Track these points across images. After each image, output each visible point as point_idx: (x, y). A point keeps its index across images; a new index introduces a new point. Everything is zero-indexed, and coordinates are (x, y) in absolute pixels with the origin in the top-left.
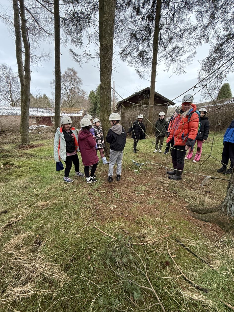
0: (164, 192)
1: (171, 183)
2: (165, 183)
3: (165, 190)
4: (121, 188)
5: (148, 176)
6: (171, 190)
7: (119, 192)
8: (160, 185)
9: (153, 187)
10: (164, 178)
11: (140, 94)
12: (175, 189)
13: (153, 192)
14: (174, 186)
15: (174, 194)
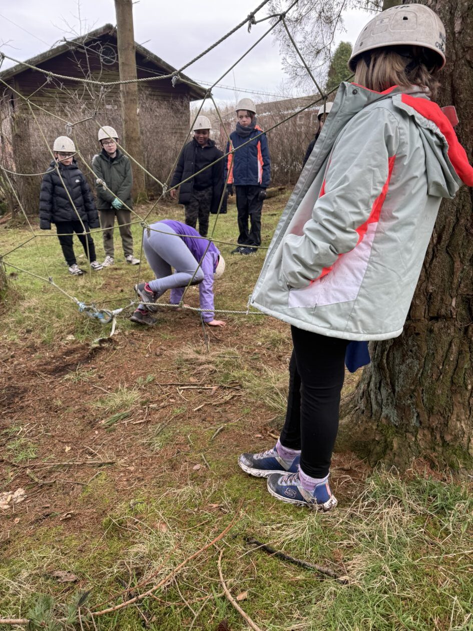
0: (200, 393)
1: (221, 359)
2: (201, 364)
3: (203, 385)
4: (40, 418)
5: (145, 352)
6: (222, 381)
7: (34, 432)
8: (187, 372)
9: (164, 384)
10: (200, 348)
11: (83, 48)
12: (234, 376)
13: (166, 404)
14: (231, 367)
15: (233, 394)
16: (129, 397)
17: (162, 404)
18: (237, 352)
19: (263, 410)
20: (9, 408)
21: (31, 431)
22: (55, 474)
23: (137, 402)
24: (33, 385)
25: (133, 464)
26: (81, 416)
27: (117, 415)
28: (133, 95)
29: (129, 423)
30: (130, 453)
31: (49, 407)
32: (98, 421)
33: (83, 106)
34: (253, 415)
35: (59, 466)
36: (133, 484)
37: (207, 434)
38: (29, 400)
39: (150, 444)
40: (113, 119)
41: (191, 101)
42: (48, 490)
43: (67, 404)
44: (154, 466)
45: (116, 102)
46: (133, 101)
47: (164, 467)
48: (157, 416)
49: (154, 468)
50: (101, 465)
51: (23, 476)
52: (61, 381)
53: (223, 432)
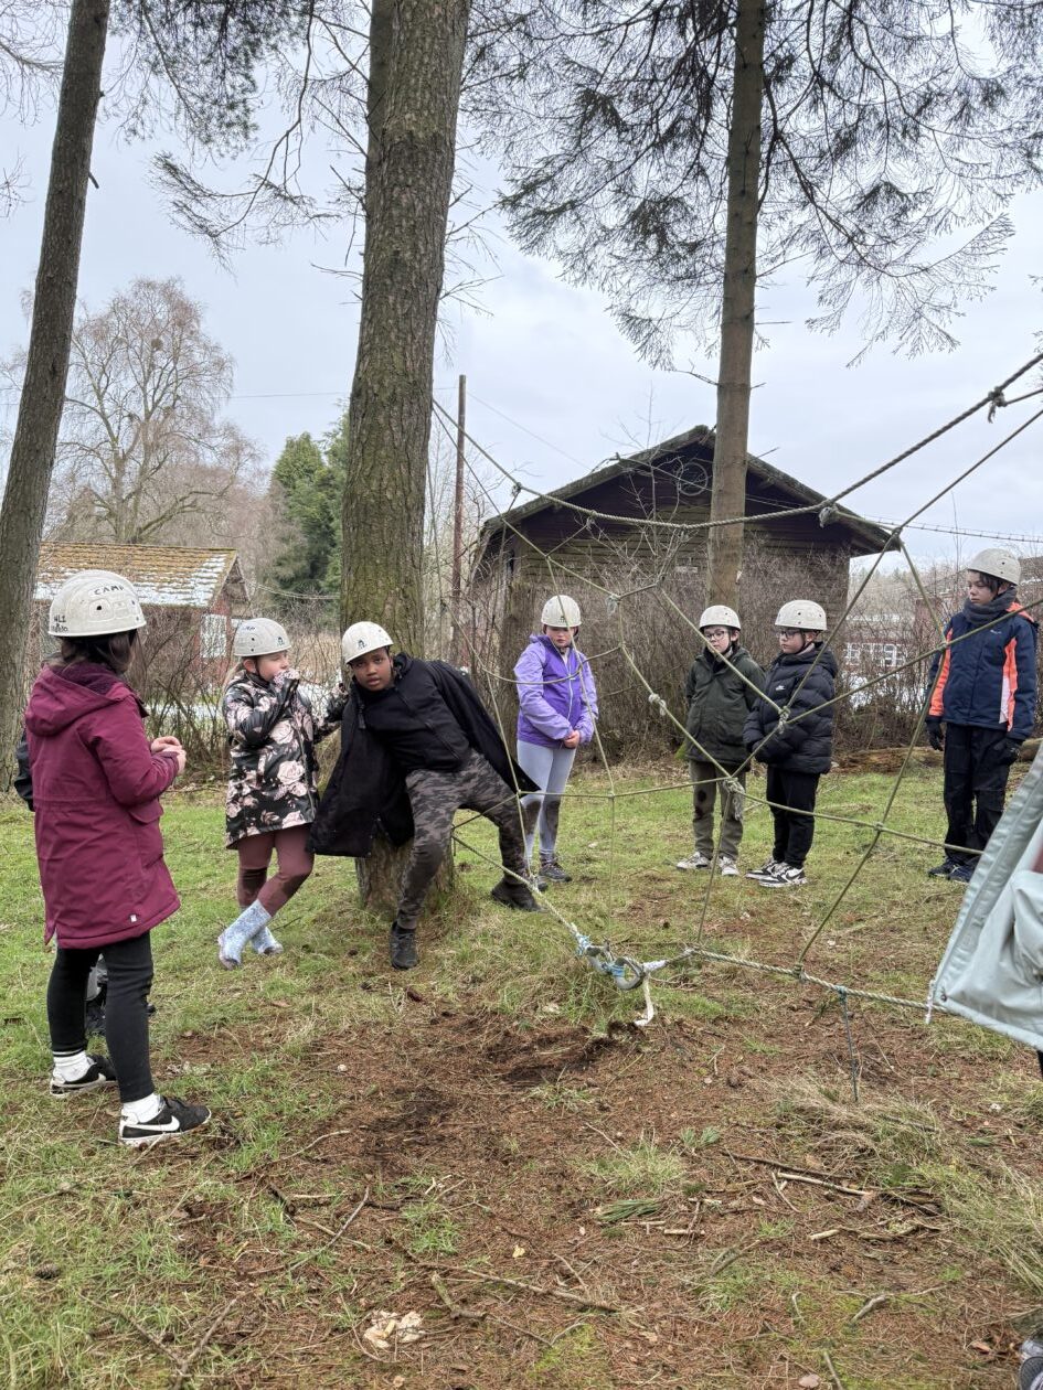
0: (829, 1198)
1: (889, 1125)
2: (836, 1127)
3: (838, 1181)
4: (472, 1169)
5: (704, 1071)
6: (890, 1183)
7: (456, 1197)
8: (800, 1139)
9: (743, 1155)
10: (835, 1087)
11: (648, 470)
12: (922, 1177)
13: (745, 1205)
14: (913, 1152)
15: (918, 1221)
16: (660, 1169)
17: (734, 1204)
18: (932, 1116)
19: (999, 1285)
20: (419, 1133)
21: (452, 1192)
22: (488, 1302)
23: (676, 1182)
24: (468, 1096)
25: (656, 1328)
26: (554, 1185)
27: (629, 1202)
28: (733, 547)
29: (654, 1229)
30: (650, 1300)
31: (493, 1148)
32: (586, 1208)
33: (635, 568)
34: (969, 1290)
35: (497, 1284)
36: (650, 1375)
37: (840, 1304)
38: (458, 1125)
39: (698, 1291)
40: (687, 590)
41: (853, 555)
42: (467, 1332)
43: (528, 1153)
44: (704, 1346)
45: (698, 561)
46: (732, 558)
47: (729, 1356)
48: (720, 1229)
49: (704, 1353)
50: (584, 1308)
51: (425, 1287)
52: (523, 1100)
53: (884, 1312)
